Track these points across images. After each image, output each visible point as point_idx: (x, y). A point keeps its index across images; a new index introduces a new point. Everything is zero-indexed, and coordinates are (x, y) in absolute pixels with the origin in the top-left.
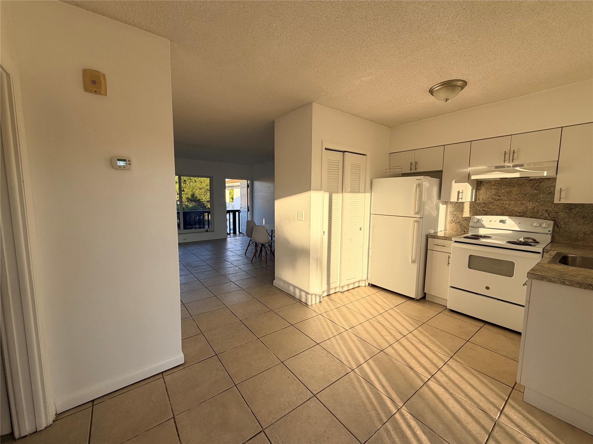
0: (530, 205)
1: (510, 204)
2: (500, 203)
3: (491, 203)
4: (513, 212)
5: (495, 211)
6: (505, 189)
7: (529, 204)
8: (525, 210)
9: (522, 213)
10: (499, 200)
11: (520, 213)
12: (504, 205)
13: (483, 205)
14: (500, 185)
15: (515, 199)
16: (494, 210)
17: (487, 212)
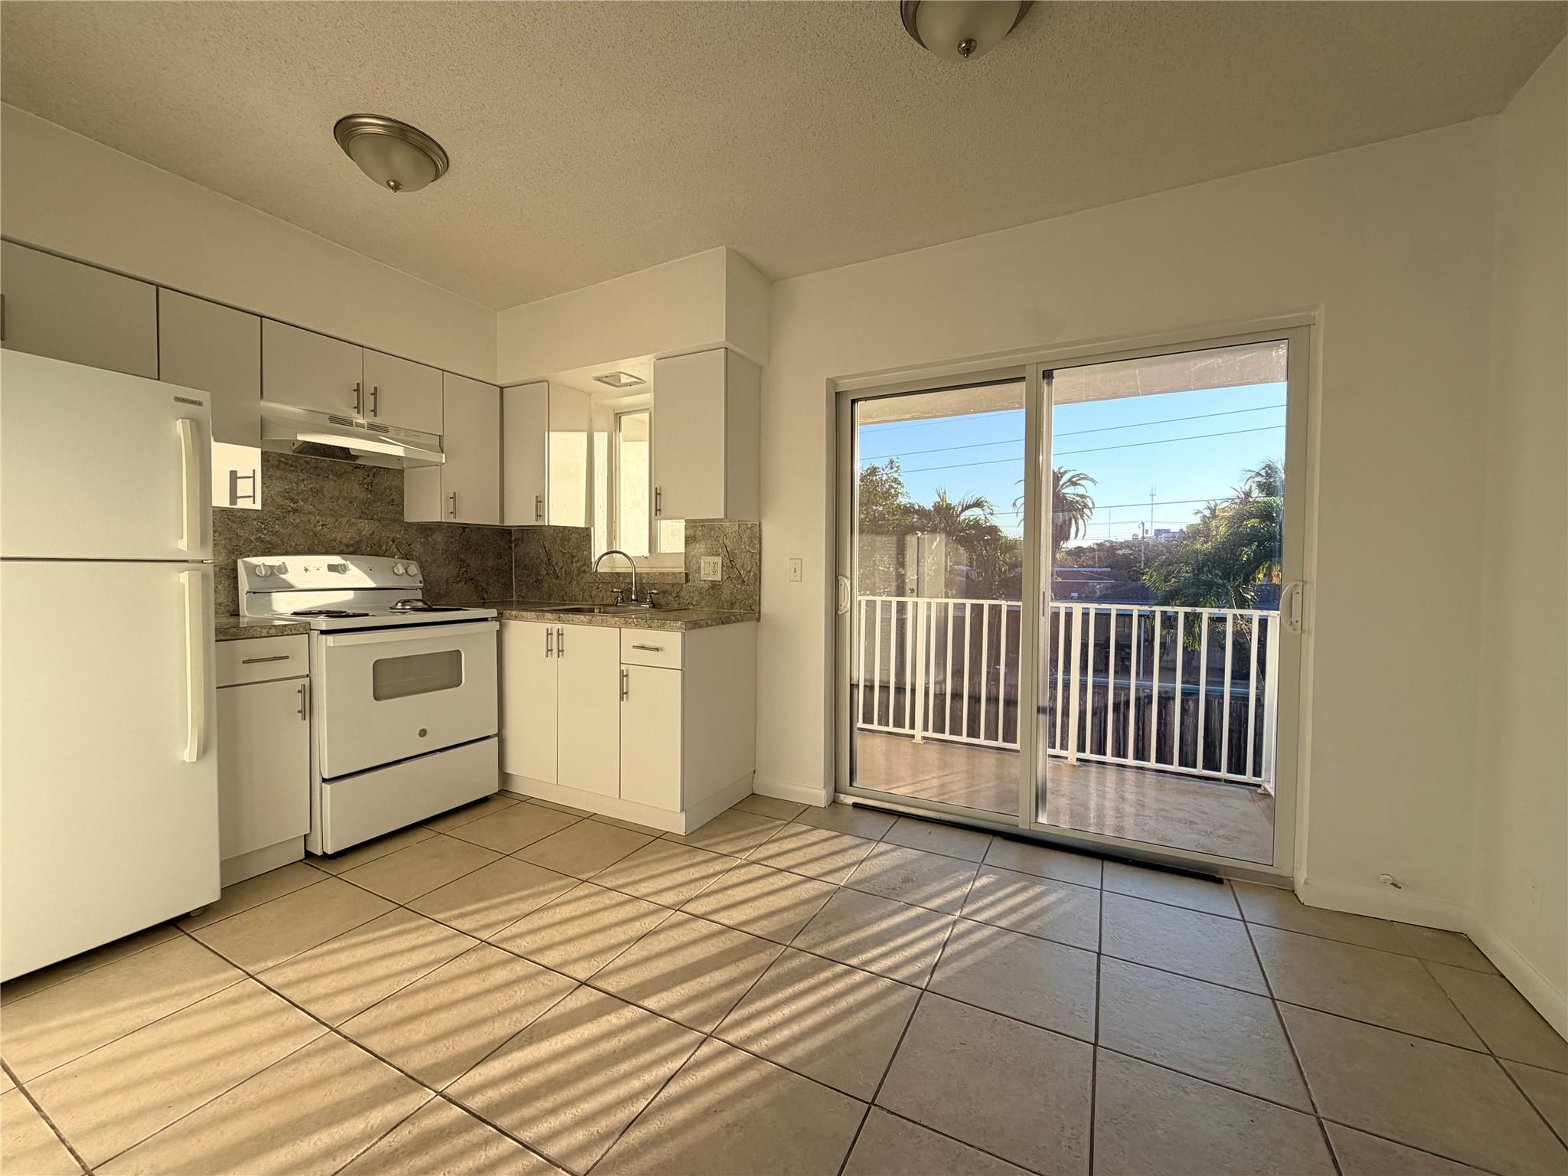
0: (366, 527)
1: (324, 523)
2: (301, 520)
3: (277, 519)
4: (335, 544)
5: (293, 543)
6: (305, 482)
7: (362, 524)
8: (358, 539)
9: (352, 545)
10: (295, 511)
11: (347, 546)
12: (312, 526)
13: (255, 523)
14: (292, 468)
15: (331, 510)
16: (289, 539)
17: (270, 544)
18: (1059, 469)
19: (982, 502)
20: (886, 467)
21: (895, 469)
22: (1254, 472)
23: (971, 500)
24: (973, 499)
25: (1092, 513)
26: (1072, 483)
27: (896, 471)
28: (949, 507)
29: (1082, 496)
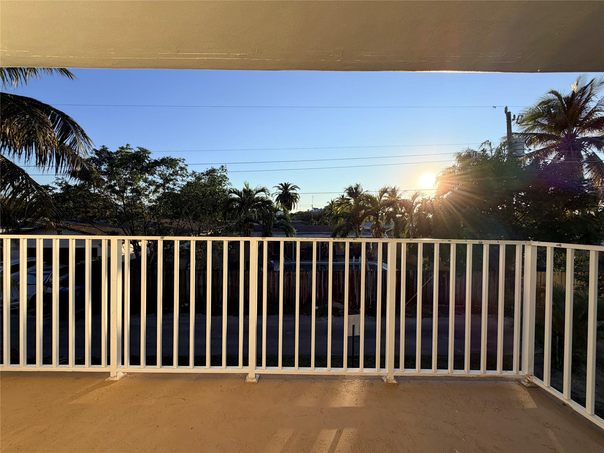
18: (288, 183)
19: (265, 189)
20: (220, 169)
21: (224, 170)
22: (346, 188)
23: (260, 188)
24: (261, 188)
25: (299, 200)
26: (292, 189)
27: (225, 172)
28: (250, 191)
29: (296, 194)
